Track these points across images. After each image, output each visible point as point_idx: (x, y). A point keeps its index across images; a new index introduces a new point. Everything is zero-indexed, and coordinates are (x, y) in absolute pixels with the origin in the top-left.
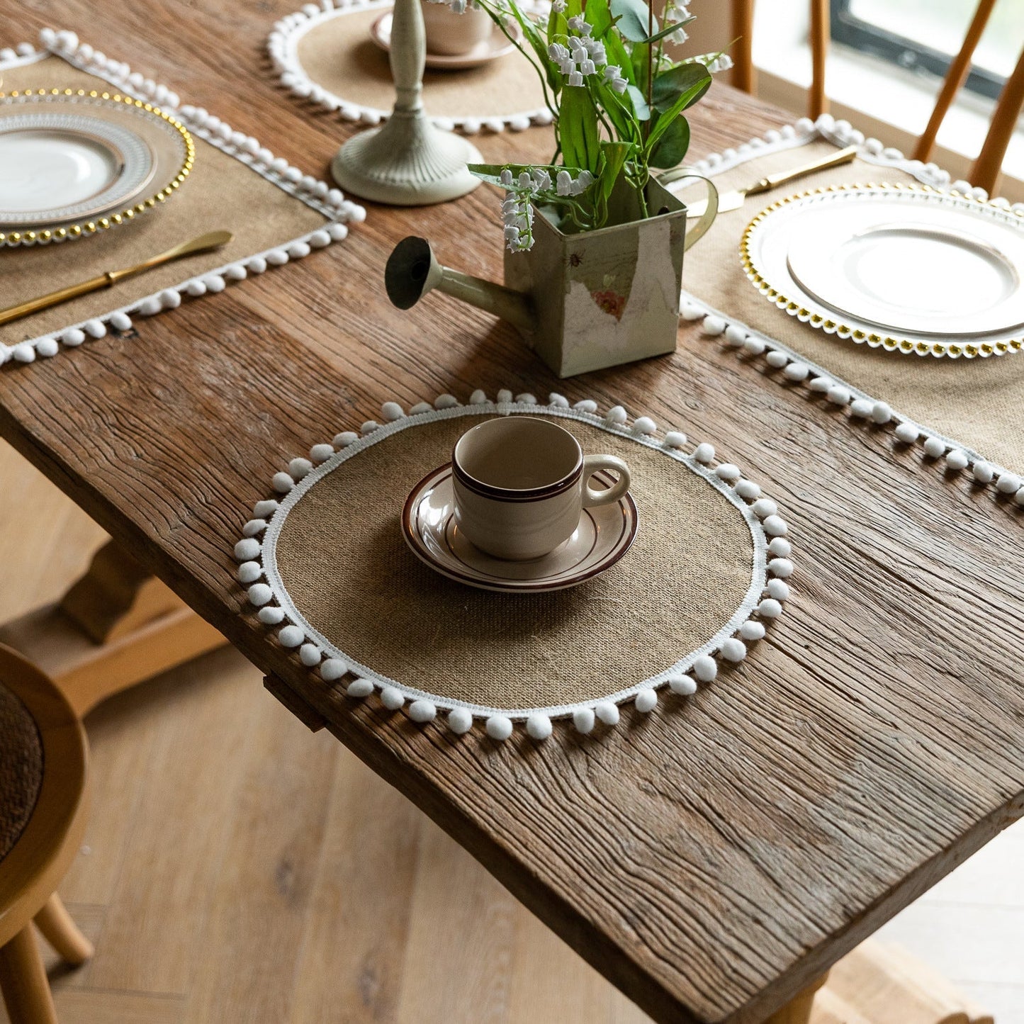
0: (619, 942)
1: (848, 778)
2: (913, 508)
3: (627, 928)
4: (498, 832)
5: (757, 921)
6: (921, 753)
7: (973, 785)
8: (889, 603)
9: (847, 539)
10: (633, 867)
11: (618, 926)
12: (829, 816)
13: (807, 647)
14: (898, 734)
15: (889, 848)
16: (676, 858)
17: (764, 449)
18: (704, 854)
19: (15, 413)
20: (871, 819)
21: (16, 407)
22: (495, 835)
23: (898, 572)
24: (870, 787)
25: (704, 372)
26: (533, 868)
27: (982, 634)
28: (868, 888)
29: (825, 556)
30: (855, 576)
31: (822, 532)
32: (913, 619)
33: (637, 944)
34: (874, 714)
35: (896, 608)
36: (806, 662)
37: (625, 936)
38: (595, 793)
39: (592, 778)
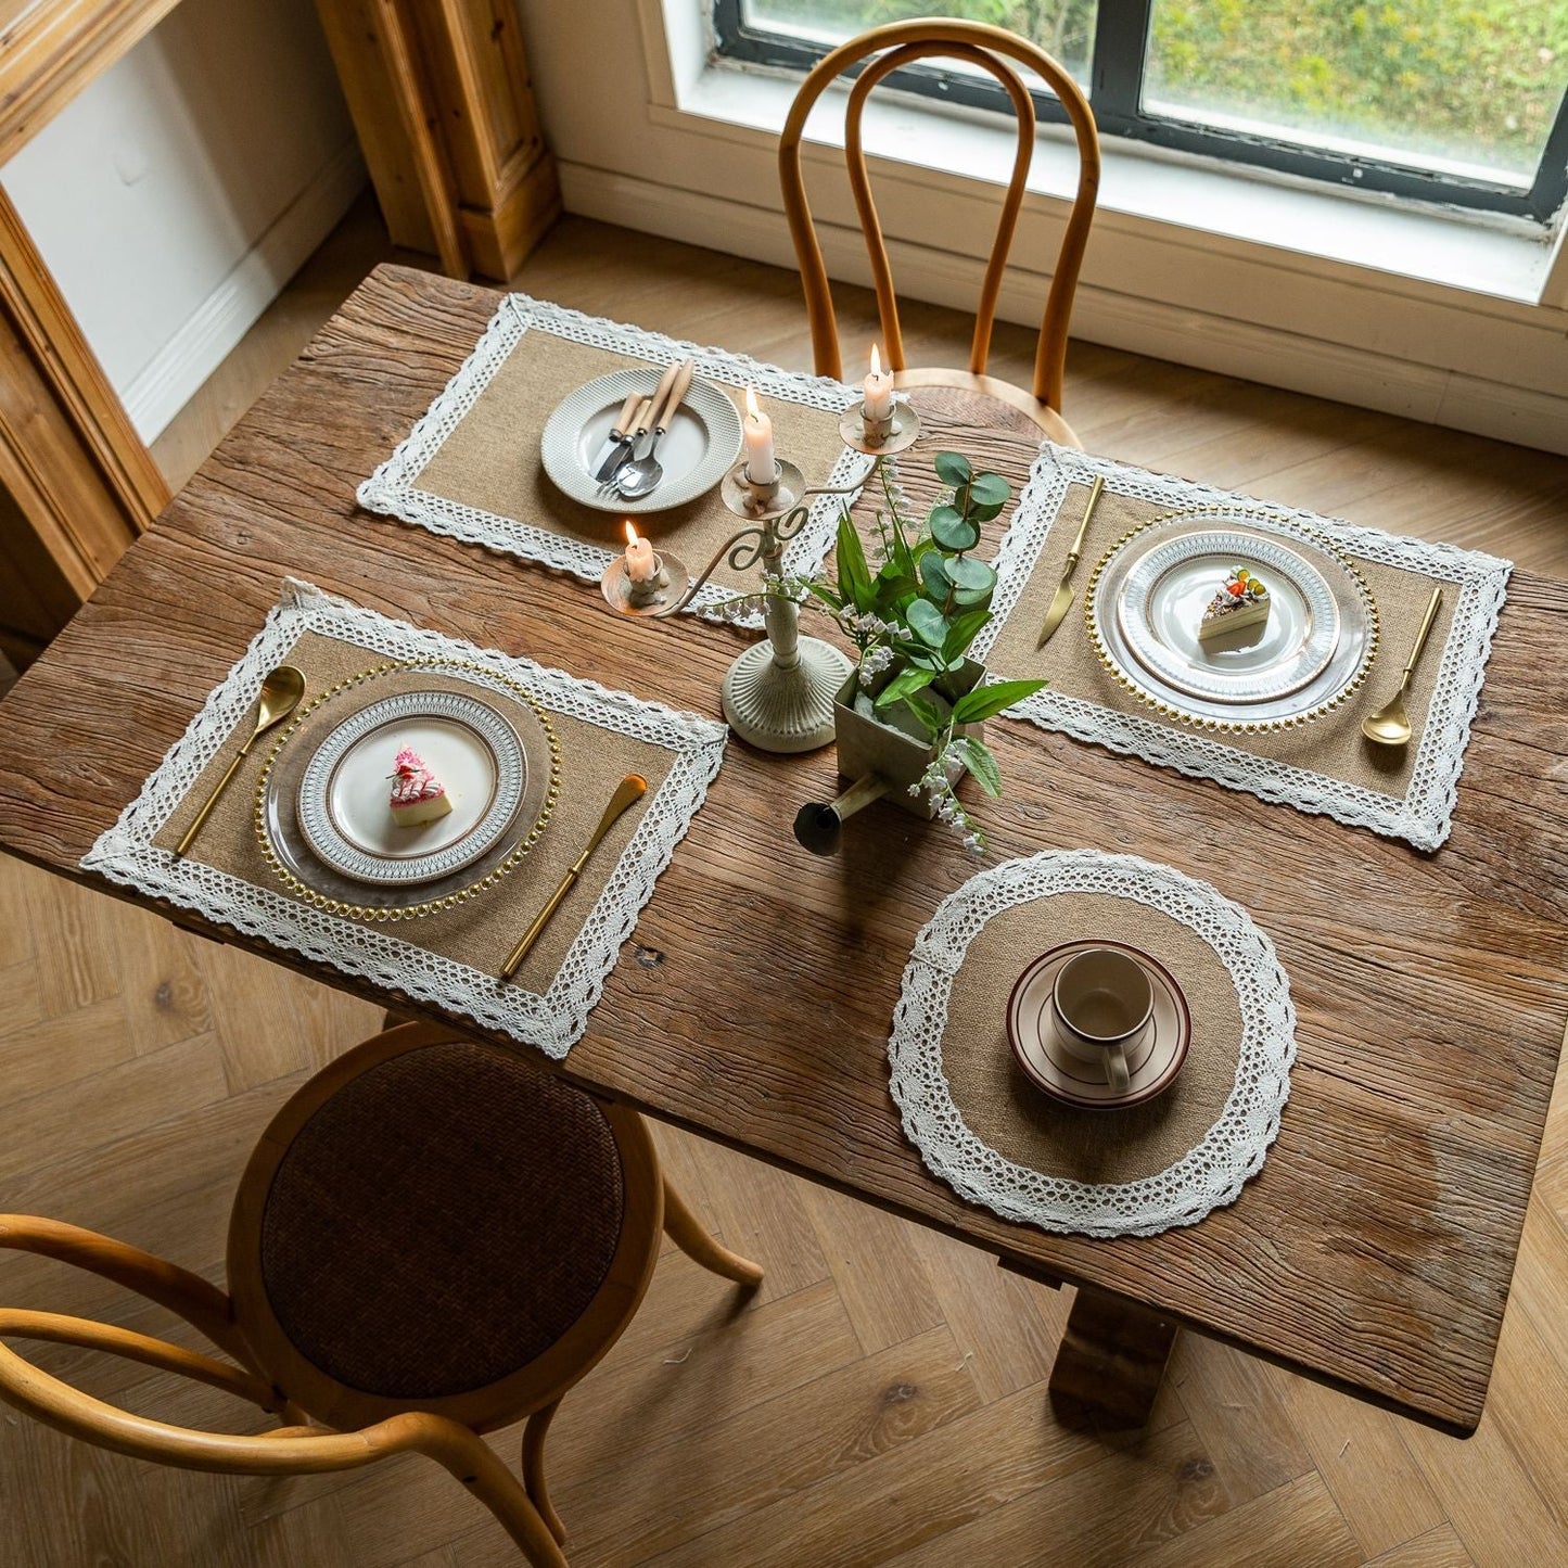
0: (1385, 1391)
1: (1439, 1176)
2: (1334, 881)
3: (1383, 1378)
4: (1257, 1339)
5: (1456, 1331)
6: (1469, 1129)
7: (1513, 1142)
8: (1371, 990)
9: (1309, 936)
10: (1359, 1325)
11: (1377, 1379)
12: (1447, 1216)
13: (1346, 1063)
14: (1445, 1118)
15: (1497, 1226)
16: (1378, 1303)
17: (1200, 864)
18: (1393, 1290)
19: (635, 1094)
20: (1473, 1206)
21: (631, 1089)
22: (1258, 1342)
23: (1360, 955)
24: (1456, 1177)
25: (1110, 795)
26: (1299, 1358)
27: (1444, 992)
28: (1504, 1269)
29: (1306, 962)
30: (1335, 973)
31: (1289, 938)
32: (1395, 999)
33: (1397, 1387)
34: (1423, 1107)
35: (1377, 993)
36: (1353, 1078)
37: (1387, 1385)
38: (1297, 1272)
39: (1285, 1260)
